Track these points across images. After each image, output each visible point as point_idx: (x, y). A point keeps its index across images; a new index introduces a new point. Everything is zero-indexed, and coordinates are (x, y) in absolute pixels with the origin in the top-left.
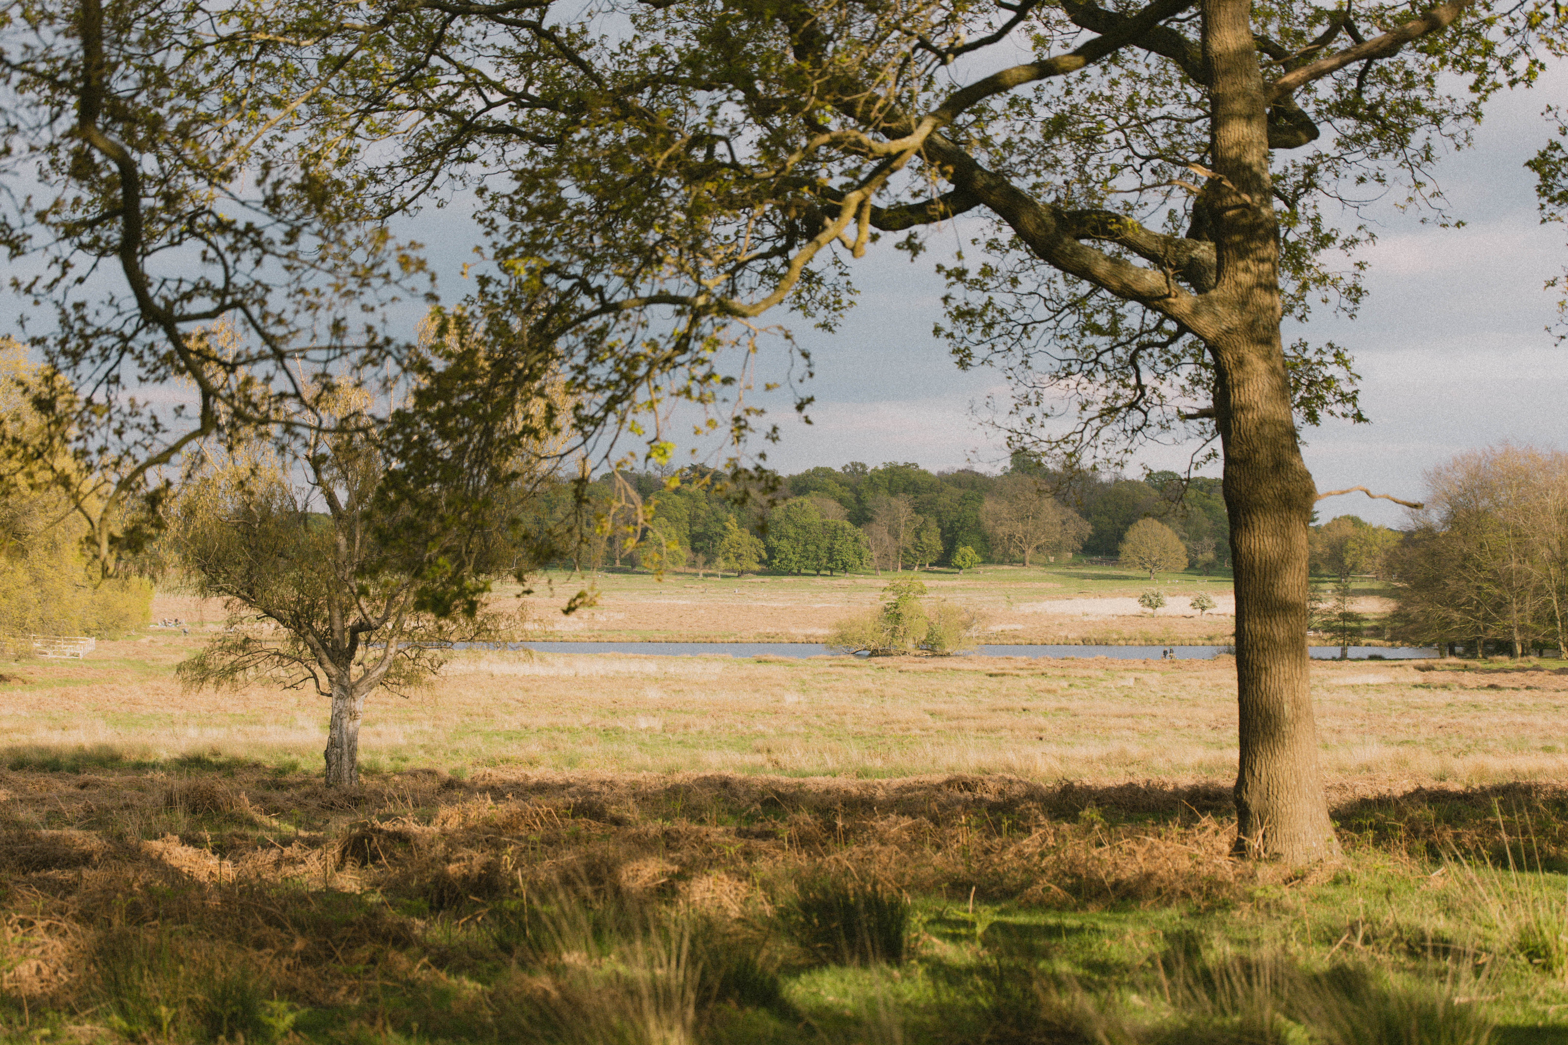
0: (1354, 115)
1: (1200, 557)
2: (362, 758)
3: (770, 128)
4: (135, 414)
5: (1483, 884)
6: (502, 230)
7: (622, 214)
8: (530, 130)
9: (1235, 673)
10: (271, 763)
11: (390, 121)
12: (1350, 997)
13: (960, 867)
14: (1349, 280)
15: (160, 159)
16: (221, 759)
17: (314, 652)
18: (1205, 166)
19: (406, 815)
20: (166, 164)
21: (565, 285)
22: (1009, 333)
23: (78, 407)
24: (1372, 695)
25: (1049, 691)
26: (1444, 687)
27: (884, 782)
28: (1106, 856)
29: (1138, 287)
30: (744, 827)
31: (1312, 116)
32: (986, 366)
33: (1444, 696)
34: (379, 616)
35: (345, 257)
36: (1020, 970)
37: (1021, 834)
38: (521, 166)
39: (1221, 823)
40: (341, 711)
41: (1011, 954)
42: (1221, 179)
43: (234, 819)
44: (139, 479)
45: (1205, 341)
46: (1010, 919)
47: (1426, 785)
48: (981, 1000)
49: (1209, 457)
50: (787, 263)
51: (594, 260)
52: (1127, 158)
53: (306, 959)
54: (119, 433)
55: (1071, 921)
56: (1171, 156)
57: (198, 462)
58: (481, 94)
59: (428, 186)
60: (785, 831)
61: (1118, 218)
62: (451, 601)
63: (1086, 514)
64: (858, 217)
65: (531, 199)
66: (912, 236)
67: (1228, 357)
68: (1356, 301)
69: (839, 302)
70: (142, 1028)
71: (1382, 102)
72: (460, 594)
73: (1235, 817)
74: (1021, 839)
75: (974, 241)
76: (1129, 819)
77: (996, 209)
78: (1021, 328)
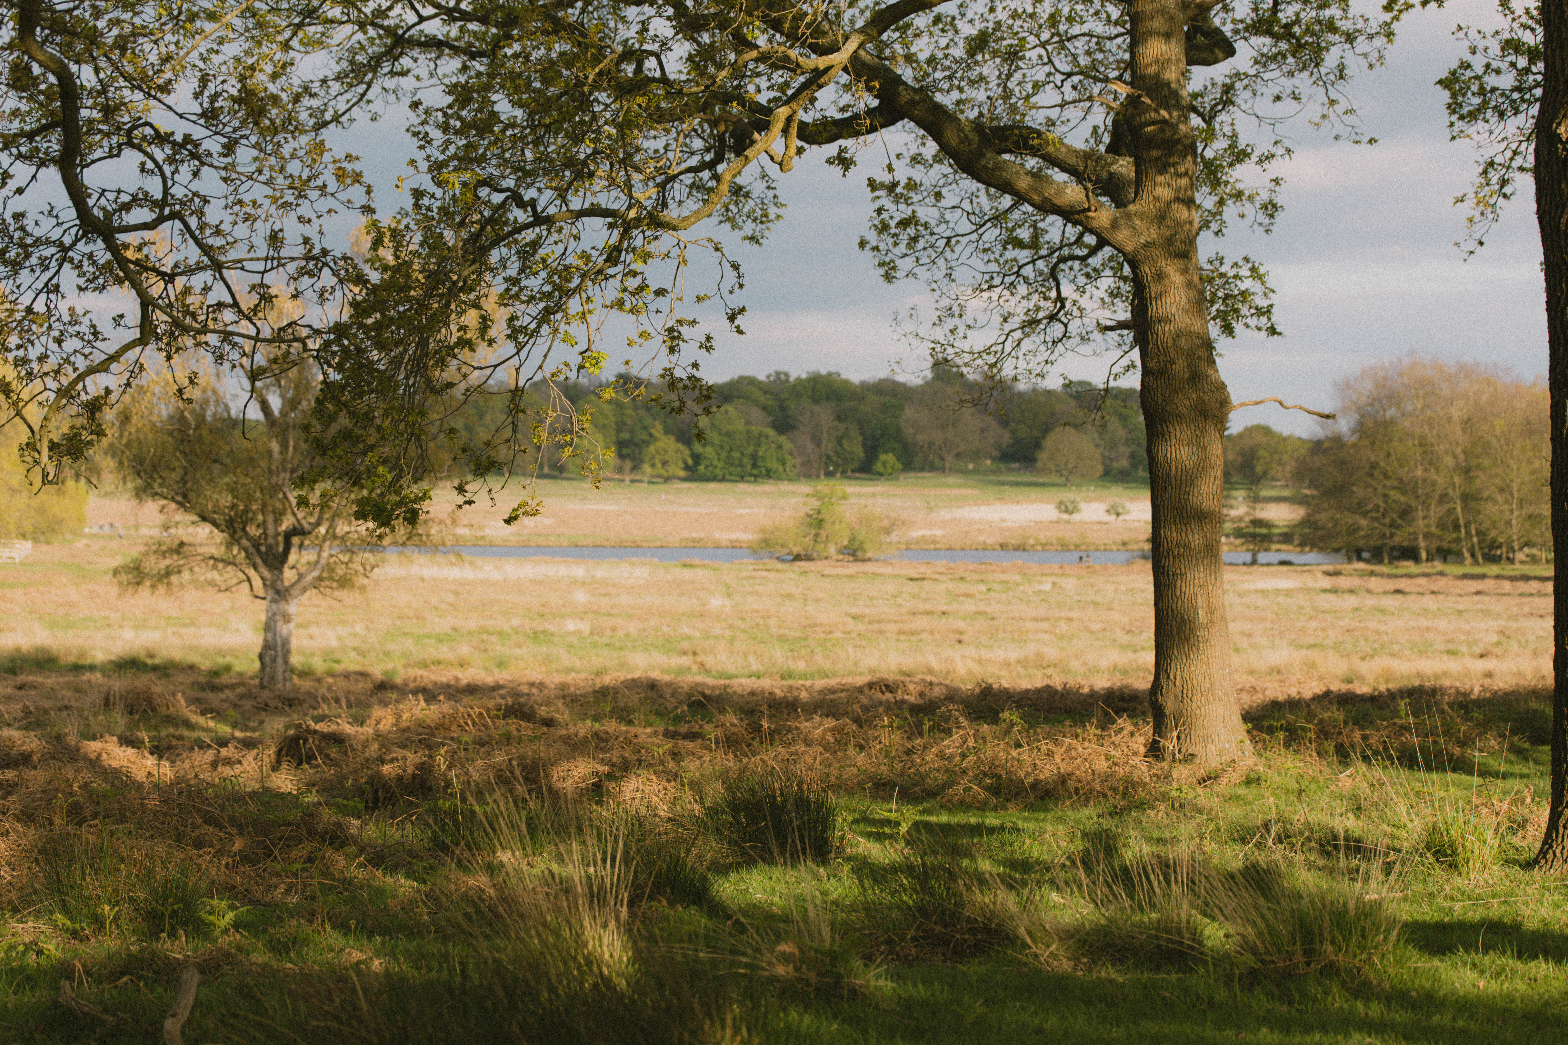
0: (1269, 33)
1: (1115, 464)
2: (295, 660)
3: (699, 44)
4: (74, 322)
5: (1393, 784)
6: (436, 143)
7: (552, 129)
8: (461, 44)
9: (1151, 578)
10: (205, 665)
11: (323, 34)
12: (1264, 895)
13: (883, 768)
14: (1264, 196)
15: (97, 71)
16: (157, 661)
17: (248, 556)
18: (1125, 82)
19: (339, 716)
20: (102, 75)
21: (497, 198)
22: (932, 246)
23: (18, 316)
24: (1281, 599)
25: (967, 595)
26: (1352, 592)
27: (808, 683)
28: (1025, 757)
29: (1058, 201)
30: (671, 728)
31: (1229, 34)
32: (911, 279)
33: (1351, 601)
34: (312, 520)
35: (282, 169)
36: (944, 868)
37: (942, 735)
38: (454, 80)
39: (1136, 725)
40: (274, 614)
41: (935, 853)
42: (1140, 96)
43: (169, 720)
44: (80, 386)
45: (1124, 255)
46: (933, 819)
47: (1334, 688)
48: (905, 898)
49: (1128, 369)
50: (716, 177)
51: (527, 174)
52: (1049, 74)
53: (245, 858)
54: (59, 341)
55: (992, 820)
56: (1092, 73)
57: (137, 370)
58: (413, 8)
59: (361, 99)
60: (711, 731)
61: (1039, 134)
62: (393, 510)
63: (1004, 422)
64: (785, 131)
65: (464, 113)
66: (842, 150)
67: (1146, 269)
68: (1272, 216)
69: (766, 216)
70: (84, 925)
71: (1297, 21)
72: (401, 503)
73: (1150, 719)
74: (943, 740)
75: (898, 156)
76: (1047, 721)
77: (920, 123)
78: (944, 241)
